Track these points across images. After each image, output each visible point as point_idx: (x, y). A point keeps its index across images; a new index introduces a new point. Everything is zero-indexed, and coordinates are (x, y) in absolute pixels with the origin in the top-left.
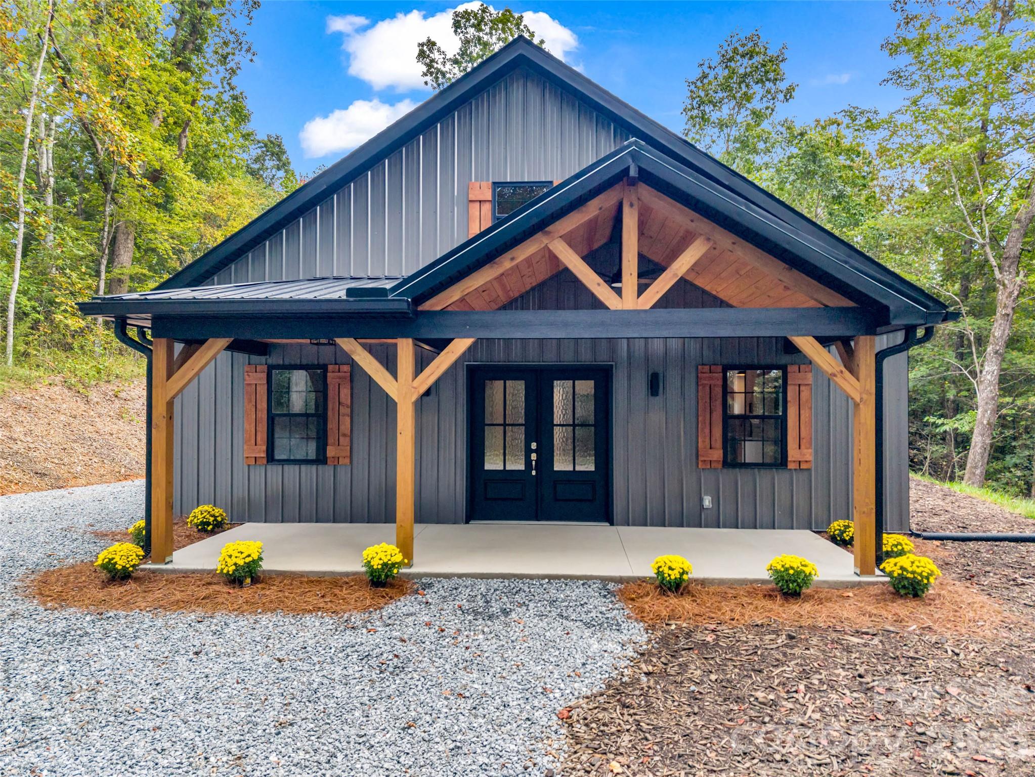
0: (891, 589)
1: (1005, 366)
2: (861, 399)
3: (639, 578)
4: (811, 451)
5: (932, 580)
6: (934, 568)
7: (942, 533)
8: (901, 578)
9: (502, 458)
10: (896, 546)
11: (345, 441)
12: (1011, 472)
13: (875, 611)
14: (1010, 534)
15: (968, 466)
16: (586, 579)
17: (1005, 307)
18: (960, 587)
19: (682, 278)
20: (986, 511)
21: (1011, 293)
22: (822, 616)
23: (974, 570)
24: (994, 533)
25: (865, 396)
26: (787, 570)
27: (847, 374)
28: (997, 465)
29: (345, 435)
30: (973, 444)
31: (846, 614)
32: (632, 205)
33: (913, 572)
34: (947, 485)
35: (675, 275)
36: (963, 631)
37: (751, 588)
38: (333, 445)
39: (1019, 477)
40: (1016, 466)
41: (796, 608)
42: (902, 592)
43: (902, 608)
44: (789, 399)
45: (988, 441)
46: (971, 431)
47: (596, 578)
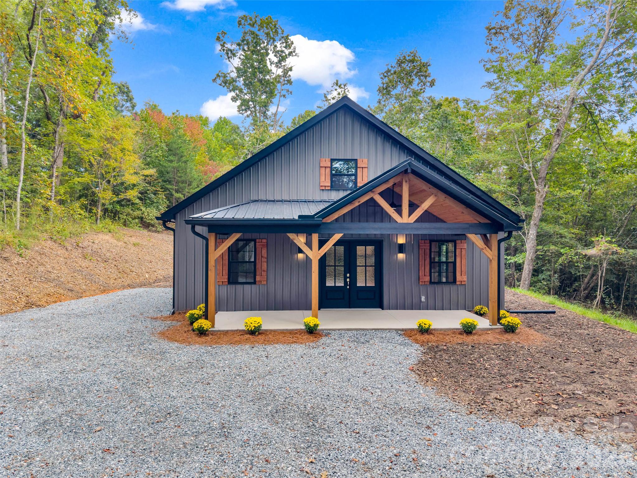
0: (504, 330)
1: (539, 230)
2: (493, 258)
3: (410, 329)
4: (466, 277)
5: (519, 326)
6: (519, 321)
7: (516, 311)
8: (508, 325)
9: (334, 280)
10: (503, 315)
11: (264, 274)
12: (541, 282)
13: (499, 337)
14: (544, 310)
15: (522, 280)
16: (390, 330)
17: (539, 202)
18: (527, 329)
19: (426, 211)
20: (532, 301)
21: (542, 195)
22: (482, 340)
23: (531, 324)
24: (537, 310)
25: (494, 257)
26: (468, 323)
27: (487, 249)
28: (535, 279)
29: (264, 271)
30: (524, 269)
31: (490, 339)
32: (406, 182)
33: (512, 323)
34: (513, 290)
35: (423, 209)
36: (530, 343)
37: (454, 331)
38: (259, 275)
39: (545, 285)
40: (544, 279)
41: (471, 337)
42: (508, 331)
43: (509, 336)
44: (457, 255)
45: (531, 268)
46: (523, 263)
47: (393, 329)
